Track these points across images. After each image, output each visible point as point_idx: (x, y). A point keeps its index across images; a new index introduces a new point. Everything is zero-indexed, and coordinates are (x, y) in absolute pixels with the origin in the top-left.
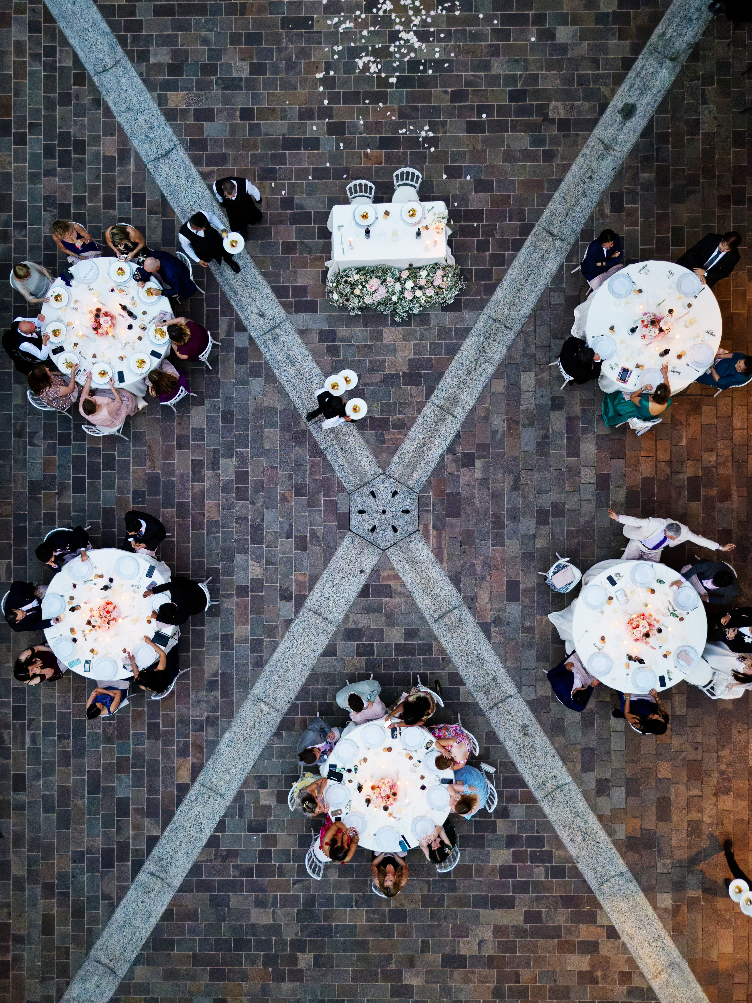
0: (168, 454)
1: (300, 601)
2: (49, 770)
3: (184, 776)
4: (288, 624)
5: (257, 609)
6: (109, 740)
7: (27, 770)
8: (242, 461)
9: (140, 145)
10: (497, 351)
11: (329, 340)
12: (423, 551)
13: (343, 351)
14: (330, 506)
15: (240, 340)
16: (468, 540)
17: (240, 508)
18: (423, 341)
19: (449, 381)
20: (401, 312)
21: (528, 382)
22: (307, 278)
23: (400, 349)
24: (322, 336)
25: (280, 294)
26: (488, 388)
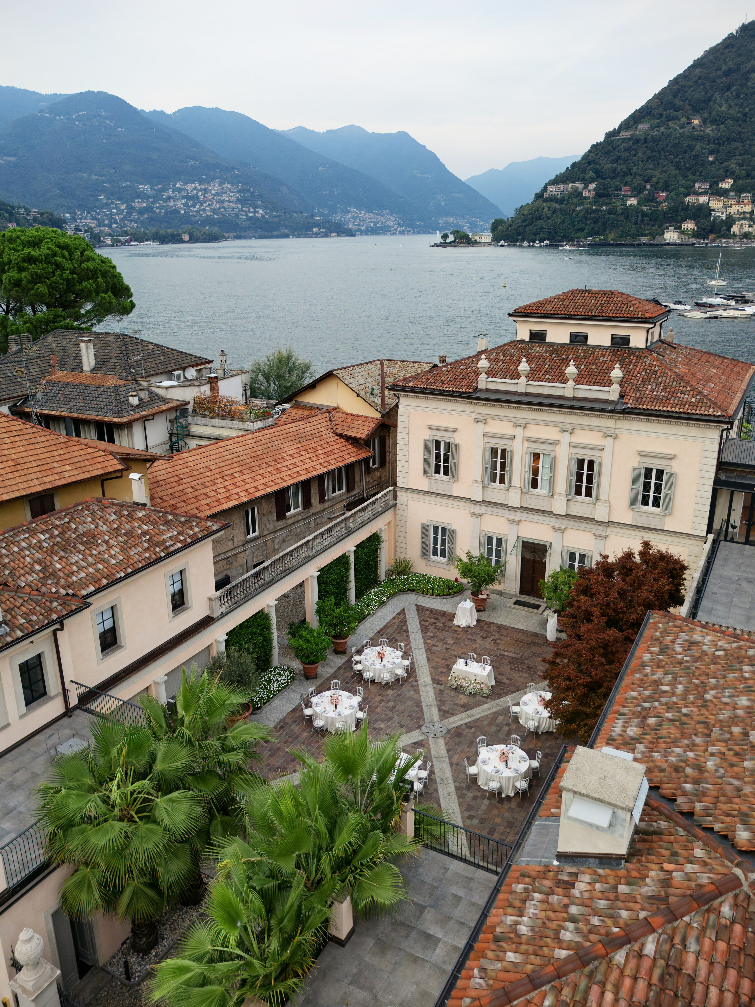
0: (375, 695)
6: (304, 743)
8: (397, 704)
9: (413, 645)
10: (494, 710)
11: (442, 692)
12: (442, 742)
13: (445, 695)
14: (417, 722)
15: (415, 683)
16: (459, 744)
17: (388, 713)
18: (471, 700)
19: (474, 711)
20: (468, 692)
21: (501, 718)
22: (443, 679)
23: (463, 699)
24: (440, 690)
25: (433, 679)
26: (487, 716)
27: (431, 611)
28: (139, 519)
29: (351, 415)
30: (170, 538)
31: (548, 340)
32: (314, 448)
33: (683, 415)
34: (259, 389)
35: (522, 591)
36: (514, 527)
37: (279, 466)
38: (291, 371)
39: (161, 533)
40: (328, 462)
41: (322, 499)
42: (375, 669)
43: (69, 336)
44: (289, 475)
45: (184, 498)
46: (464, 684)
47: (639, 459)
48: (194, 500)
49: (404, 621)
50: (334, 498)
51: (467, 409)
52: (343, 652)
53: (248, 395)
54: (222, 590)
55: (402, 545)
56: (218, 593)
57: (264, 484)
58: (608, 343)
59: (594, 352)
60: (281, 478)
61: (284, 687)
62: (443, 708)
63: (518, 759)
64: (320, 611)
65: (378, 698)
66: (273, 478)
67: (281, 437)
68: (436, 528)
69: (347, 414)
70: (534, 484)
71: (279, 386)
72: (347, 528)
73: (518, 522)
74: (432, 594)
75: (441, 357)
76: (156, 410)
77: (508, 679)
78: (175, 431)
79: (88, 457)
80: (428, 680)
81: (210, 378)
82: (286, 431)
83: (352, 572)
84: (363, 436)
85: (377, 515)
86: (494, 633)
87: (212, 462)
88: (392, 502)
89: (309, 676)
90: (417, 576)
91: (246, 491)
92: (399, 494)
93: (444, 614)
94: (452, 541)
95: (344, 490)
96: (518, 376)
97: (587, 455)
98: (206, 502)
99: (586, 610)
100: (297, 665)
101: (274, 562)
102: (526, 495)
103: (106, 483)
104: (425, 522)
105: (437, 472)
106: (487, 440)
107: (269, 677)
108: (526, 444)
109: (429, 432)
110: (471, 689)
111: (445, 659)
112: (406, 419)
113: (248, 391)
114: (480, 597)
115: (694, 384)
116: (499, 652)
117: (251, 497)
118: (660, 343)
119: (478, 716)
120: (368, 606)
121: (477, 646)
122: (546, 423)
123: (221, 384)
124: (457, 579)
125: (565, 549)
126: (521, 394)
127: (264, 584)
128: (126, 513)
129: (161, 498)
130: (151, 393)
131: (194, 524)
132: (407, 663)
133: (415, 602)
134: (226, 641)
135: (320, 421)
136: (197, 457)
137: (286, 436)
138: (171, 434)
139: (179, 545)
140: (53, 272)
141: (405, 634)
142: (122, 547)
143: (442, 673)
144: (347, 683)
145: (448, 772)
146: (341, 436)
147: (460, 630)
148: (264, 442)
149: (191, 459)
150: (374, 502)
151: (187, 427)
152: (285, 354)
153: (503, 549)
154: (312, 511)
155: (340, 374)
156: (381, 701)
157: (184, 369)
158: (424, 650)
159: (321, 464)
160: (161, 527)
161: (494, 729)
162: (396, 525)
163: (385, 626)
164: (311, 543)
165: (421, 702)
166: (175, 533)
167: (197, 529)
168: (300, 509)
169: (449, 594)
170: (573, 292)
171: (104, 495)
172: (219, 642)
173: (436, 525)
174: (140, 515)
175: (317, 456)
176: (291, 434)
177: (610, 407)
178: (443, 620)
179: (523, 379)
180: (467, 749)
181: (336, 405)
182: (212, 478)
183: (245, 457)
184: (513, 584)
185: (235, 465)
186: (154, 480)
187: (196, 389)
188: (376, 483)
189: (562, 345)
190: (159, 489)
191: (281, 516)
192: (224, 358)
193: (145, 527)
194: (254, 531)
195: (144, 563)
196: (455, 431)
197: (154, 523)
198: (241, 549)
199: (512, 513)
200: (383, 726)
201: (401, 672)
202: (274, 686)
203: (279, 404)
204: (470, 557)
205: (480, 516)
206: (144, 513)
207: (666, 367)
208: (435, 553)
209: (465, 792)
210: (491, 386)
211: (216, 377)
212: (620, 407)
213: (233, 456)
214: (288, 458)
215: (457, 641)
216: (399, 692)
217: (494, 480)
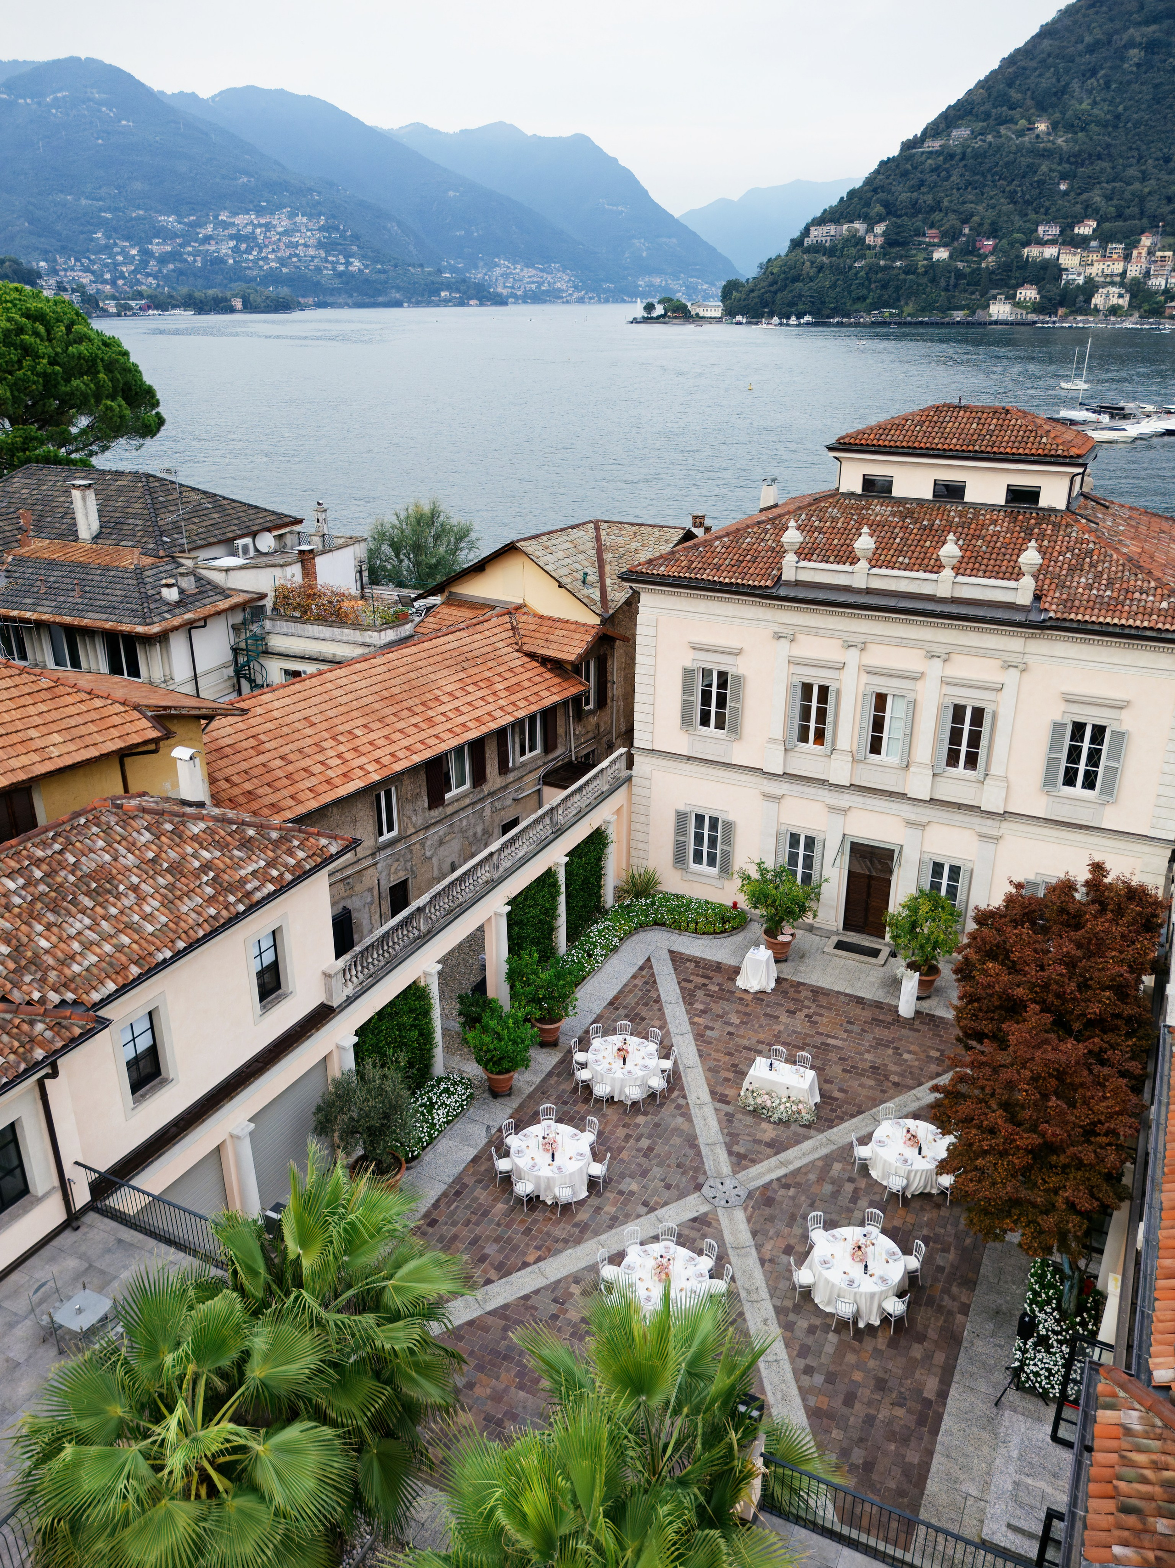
0: (616, 1126)
1: (652, 1210)
2: (454, 1224)
3: (531, 1259)
4: (639, 1216)
5: (625, 1203)
6: (498, 1225)
7: (442, 1219)
8: (655, 1143)
9: (672, 1027)
10: (824, 1151)
11: (730, 1117)
12: (740, 1216)
13: (736, 1123)
14: (694, 1178)
15: (681, 1101)
16: (771, 1219)
17: (642, 1160)
18: (783, 1133)
19: (791, 1153)
20: (776, 1117)
21: (837, 1167)
22: (730, 1092)
23: (768, 1132)
24: (727, 1114)
25: (713, 1093)
26: (813, 1162)
27: (697, 962)
28: (194, 838)
29: (549, 618)
30: (254, 873)
31: (895, 493)
32: (488, 679)
33: (1148, 633)
34: (384, 569)
35: (848, 925)
36: (839, 819)
37: (431, 713)
38: (437, 537)
39: (237, 865)
40: (513, 703)
41: (504, 768)
42: (613, 1079)
43: (52, 477)
44: (450, 730)
45: (268, 778)
46: (769, 1103)
47: (1063, 706)
48: (286, 782)
49: (651, 982)
50: (523, 764)
51: (761, 616)
52: (554, 1044)
53: (366, 579)
54: (347, 957)
55: (641, 846)
56: (341, 963)
57: (407, 748)
58: (999, 498)
59: (976, 515)
60: (436, 736)
61: (456, 1116)
62: (736, 1148)
63: (884, 1256)
64: (513, 976)
65: (621, 1132)
66: (423, 735)
67: (431, 660)
68: (700, 818)
69: (541, 617)
70: (876, 747)
71: (417, 564)
72: (553, 824)
73: (845, 811)
74: (696, 931)
75: (695, 518)
76: (209, 609)
77: (841, 1090)
78: (243, 645)
79: (95, 715)
80: (706, 1096)
81: (301, 552)
82: (439, 650)
83: (562, 899)
84: (572, 658)
85: (603, 797)
86: (806, 1003)
87: (315, 710)
88: (625, 773)
89: (497, 1092)
90: (668, 900)
91: (377, 761)
92: (637, 759)
93: (718, 967)
94: (728, 839)
95: (539, 750)
96: (854, 560)
97: (970, 699)
98: (308, 784)
99: (1004, 992)
100: (473, 1070)
101: (435, 896)
102: (861, 765)
103: (128, 761)
104: (682, 808)
105: (705, 721)
106: (795, 669)
107: (430, 1099)
108: (865, 678)
109: (692, 654)
110: (781, 1112)
111: (730, 1054)
112: (651, 631)
113: (366, 574)
114: (781, 938)
115: (1160, 575)
116: (819, 1040)
117: (386, 772)
118: (1082, 499)
119: (798, 1164)
120: (590, 956)
121: (782, 1028)
122: (902, 643)
123: (319, 560)
124: (735, 904)
125: (926, 857)
126: (859, 591)
127: (419, 937)
128: (169, 827)
129: (227, 780)
130: (199, 579)
131: (296, 843)
132: (667, 1064)
133: (666, 946)
134: (356, 1046)
135: (496, 630)
136: (288, 701)
137: (439, 658)
138: (235, 650)
139: (271, 888)
140: (20, 362)
141: (656, 1007)
142: (164, 896)
143: (727, 1080)
144: (565, 1103)
145: (759, 1277)
146: (532, 656)
147: (749, 997)
148: (402, 670)
149: (277, 704)
150: (595, 777)
151: (263, 639)
152: (426, 509)
153: (817, 855)
154: (487, 788)
155: (529, 547)
156: (628, 1137)
157: (254, 535)
158: (690, 1037)
159: (501, 708)
160: (236, 853)
161: (828, 1188)
162: (630, 813)
163: (621, 992)
164: (495, 857)
165: (695, 1137)
166: (262, 863)
167: (301, 854)
168: (467, 786)
169: (725, 931)
170: (937, 409)
171: (126, 790)
172: (344, 1048)
173: (701, 812)
174: (196, 830)
175: (494, 693)
176: (447, 656)
177: (1019, 617)
178: (718, 978)
179: (863, 564)
180: (787, 1230)
181: (520, 601)
182: (316, 739)
183: (371, 699)
184: (832, 914)
185: (355, 714)
186: (213, 746)
187: (277, 572)
188: (591, 735)
189: (920, 502)
190: (222, 763)
191: (436, 799)
192: (321, 516)
193: (206, 855)
194: (390, 829)
195: (208, 928)
196: (737, 653)
197: (223, 846)
198: (368, 862)
199: (836, 795)
200: (634, 1187)
201: (658, 1083)
202: (440, 1115)
203: (420, 597)
204: (763, 871)
205: (778, 799)
206: (202, 825)
207: (1108, 545)
208: (698, 859)
209: (792, 1317)
210: (804, 576)
211: (311, 551)
212: (1034, 617)
213: (351, 697)
214: (445, 698)
215: (746, 1018)
216: (656, 1119)
217: (804, 738)
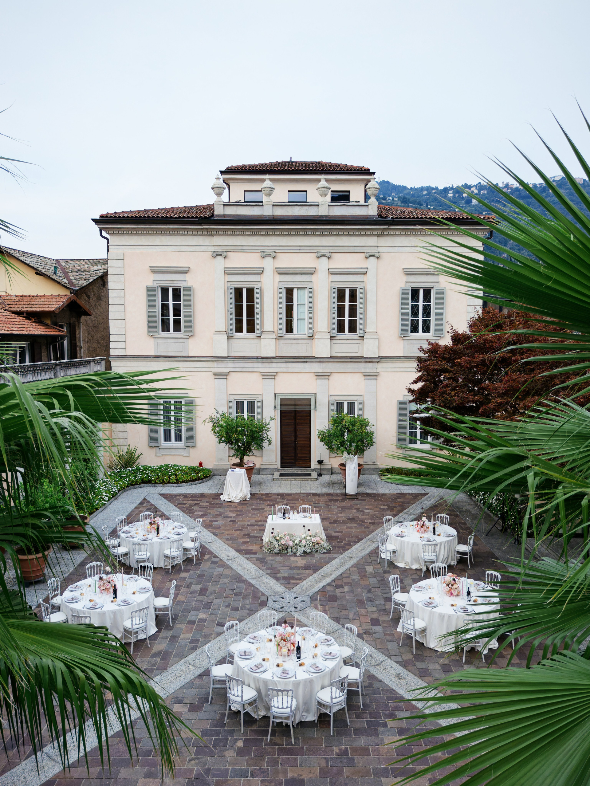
4: (220, 634)
5: (200, 629)
8: (206, 586)
10: (352, 563)
11: (262, 560)
12: (314, 612)
13: (269, 562)
14: (256, 599)
15: (215, 559)
16: (343, 608)
18: (311, 560)
19: (327, 569)
20: (301, 550)
21: (369, 568)
22: (255, 548)
23: (300, 562)
24: (258, 559)
25: (239, 551)
26: (348, 570)
27: (184, 495)
35: (285, 464)
36: (271, 383)
42: (150, 545)
46: (291, 543)
47: (405, 278)
62: (279, 575)
69: (23, 296)
73: (275, 376)
74: (177, 482)
80: (234, 554)
84: (52, 310)
89: (31, 579)
92: (115, 362)
93: (203, 495)
94: (191, 416)
97: (347, 282)
102: (281, 342)
105: (165, 327)
106: (228, 278)
108: (278, 278)
109: (152, 276)
110: (304, 546)
112: (120, 264)
119: (337, 574)
122: (300, 250)
124: (201, 464)
125: (332, 399)
126: (268, 217)
146: (18, 313)
147: (236, 504)
153: (257, 414)
163: (129, 515)
165: (240, 576)
177: (373, 219)
178: (205, 500)
179: (269, 199)
184: (273, 456)
196: (185, 271)
199: (266, 365)
205: (226, 376)
208: (167, 437)
210: (230, 212)
212: (382, 219)
215: (239, 513)
216: (199, 572)
217: (239, 329)
